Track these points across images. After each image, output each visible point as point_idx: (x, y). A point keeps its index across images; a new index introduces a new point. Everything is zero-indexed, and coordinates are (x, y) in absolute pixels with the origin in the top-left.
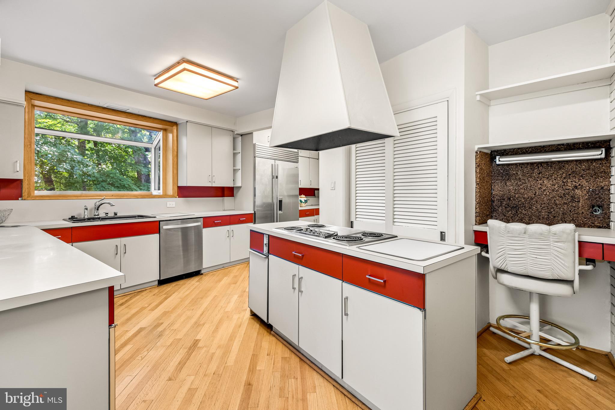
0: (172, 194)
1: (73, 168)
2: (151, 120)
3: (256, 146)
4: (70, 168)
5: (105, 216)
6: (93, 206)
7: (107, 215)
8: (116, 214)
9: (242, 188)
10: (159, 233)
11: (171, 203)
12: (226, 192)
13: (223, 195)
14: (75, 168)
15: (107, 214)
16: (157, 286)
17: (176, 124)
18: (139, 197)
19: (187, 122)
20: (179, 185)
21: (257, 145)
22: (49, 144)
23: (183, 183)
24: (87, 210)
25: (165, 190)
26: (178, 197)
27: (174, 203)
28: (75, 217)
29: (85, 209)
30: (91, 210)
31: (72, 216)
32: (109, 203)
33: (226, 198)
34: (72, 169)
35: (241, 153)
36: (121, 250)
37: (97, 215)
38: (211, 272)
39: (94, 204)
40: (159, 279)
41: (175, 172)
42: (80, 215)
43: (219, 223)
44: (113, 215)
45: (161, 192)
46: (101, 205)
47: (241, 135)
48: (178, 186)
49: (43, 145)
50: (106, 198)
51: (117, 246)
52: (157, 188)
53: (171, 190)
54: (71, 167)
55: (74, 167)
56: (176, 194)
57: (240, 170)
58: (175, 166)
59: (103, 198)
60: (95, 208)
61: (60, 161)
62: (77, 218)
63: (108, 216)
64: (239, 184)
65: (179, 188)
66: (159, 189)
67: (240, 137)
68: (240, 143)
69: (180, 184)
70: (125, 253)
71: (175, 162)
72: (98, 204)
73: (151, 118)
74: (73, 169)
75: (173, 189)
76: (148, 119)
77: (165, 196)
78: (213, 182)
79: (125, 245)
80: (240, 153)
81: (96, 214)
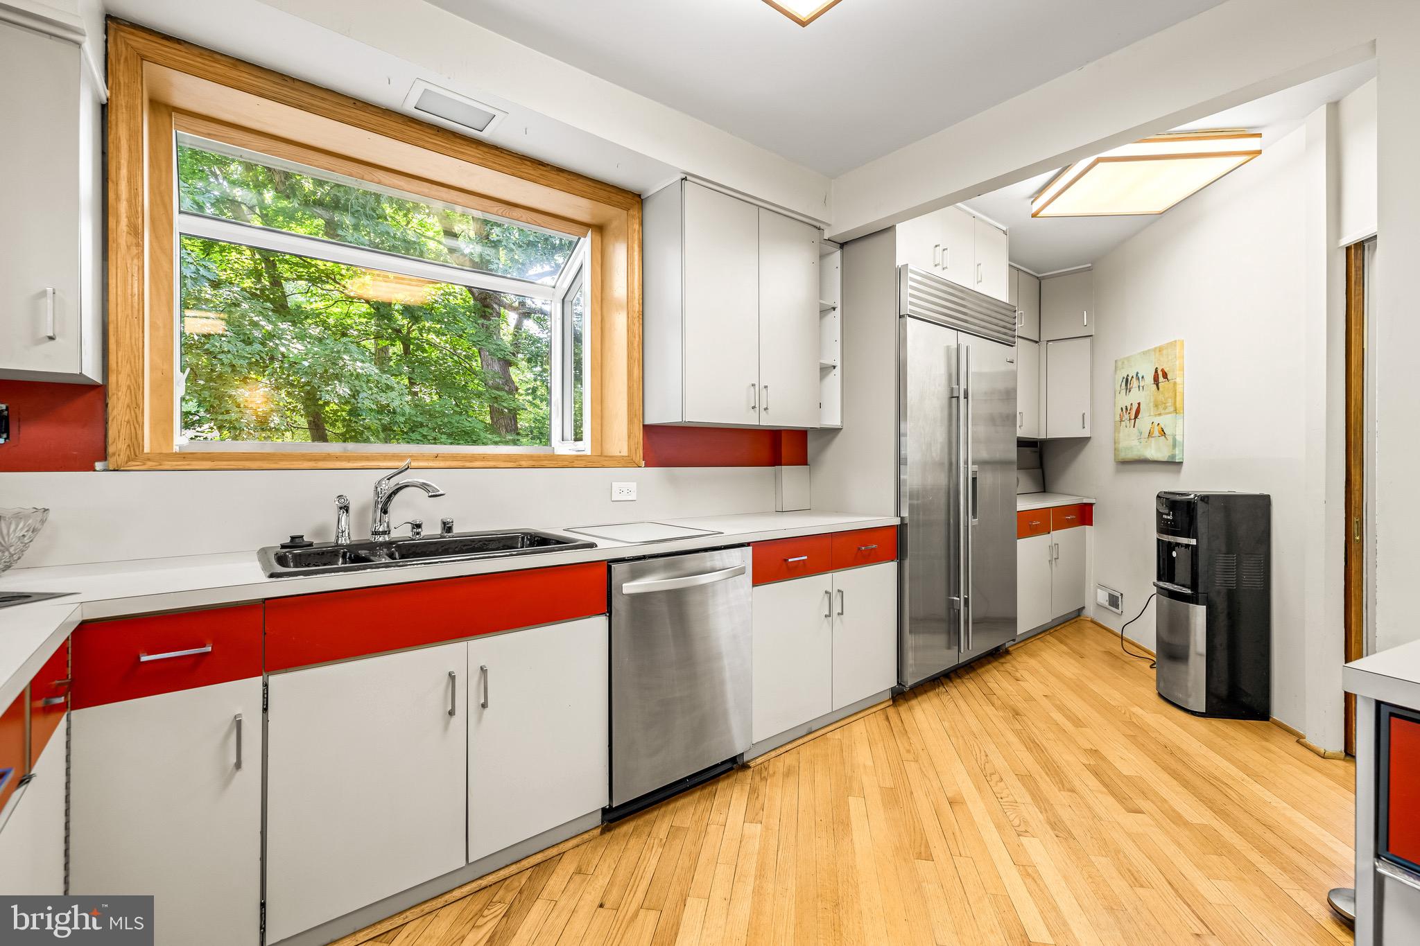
0: (625, 453)
1: (355, 394)
2: (562, 178)
3: (910, 275)
4: (349, 392)
5: (410, 534)
6: (370, 495)
7: (418, 533)
8: (447, 527)
9: (842, 432)
10: (609, 611)
11: (624, 485)
12: (785, 451)
13: (775, 460)
14: (361, 395)
15: (419, 526)
16: (599, 830)
17: (638, 199)
18: (524, 463)
19: (685, 179)
20: (647, 422)
21: (912, 272)
22: (308, 340)
23: (662, 413)
24: (347, 511)
25: (600, 437)
26: (647, 465)
27: (633, 486)
28: (306, 539)
29: (341, 508)
30: (362, 512)
31: (293, 538)
32: (424, 486)
33: (785, 469)
34: (354, 396)
35: (838, 310)
36: (468, 693)
37: (384, 533)
38: (773, 754)
39: (373, 488)
40: (606, 803)
41: (636, 372)
42: (320, 531)
43: (801, 563)
44: (437, 530)
45: (585, 447)
46: (395, 492)
47: (842, 245)
48: (644, 425)
49: (295, 340)
50: (414, 464)
51: (452, 677)
52: (569, 433)
53: (621, 439)
54: (351, 390)
55: (359, 392)
56: (640, 452)
57: (838, 371)
58: (636, 355)
59: (403, 464)
60: (377, 503)
61: (327, 378)
62: (311, 545)
63: (423, 534)
64: (832, 419)
65: (649, 430)
66: (578, 438)
67: (838, 253)
68: (839, 272)
69: (653, 419)
70: (484, 706)
71: (637, 339)
72: (388, 487)
73: (560, 170)
74: (357, 397)
75: (629, 437)
76: (553, 176)
77: (599, 460)
78: (762, 409)
79: (483, 670)
80: (834, 309)
81: (381, 530)
